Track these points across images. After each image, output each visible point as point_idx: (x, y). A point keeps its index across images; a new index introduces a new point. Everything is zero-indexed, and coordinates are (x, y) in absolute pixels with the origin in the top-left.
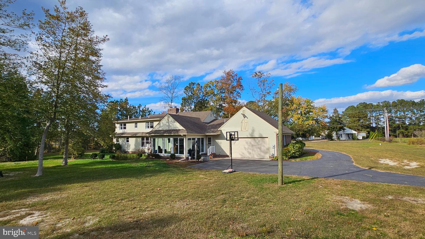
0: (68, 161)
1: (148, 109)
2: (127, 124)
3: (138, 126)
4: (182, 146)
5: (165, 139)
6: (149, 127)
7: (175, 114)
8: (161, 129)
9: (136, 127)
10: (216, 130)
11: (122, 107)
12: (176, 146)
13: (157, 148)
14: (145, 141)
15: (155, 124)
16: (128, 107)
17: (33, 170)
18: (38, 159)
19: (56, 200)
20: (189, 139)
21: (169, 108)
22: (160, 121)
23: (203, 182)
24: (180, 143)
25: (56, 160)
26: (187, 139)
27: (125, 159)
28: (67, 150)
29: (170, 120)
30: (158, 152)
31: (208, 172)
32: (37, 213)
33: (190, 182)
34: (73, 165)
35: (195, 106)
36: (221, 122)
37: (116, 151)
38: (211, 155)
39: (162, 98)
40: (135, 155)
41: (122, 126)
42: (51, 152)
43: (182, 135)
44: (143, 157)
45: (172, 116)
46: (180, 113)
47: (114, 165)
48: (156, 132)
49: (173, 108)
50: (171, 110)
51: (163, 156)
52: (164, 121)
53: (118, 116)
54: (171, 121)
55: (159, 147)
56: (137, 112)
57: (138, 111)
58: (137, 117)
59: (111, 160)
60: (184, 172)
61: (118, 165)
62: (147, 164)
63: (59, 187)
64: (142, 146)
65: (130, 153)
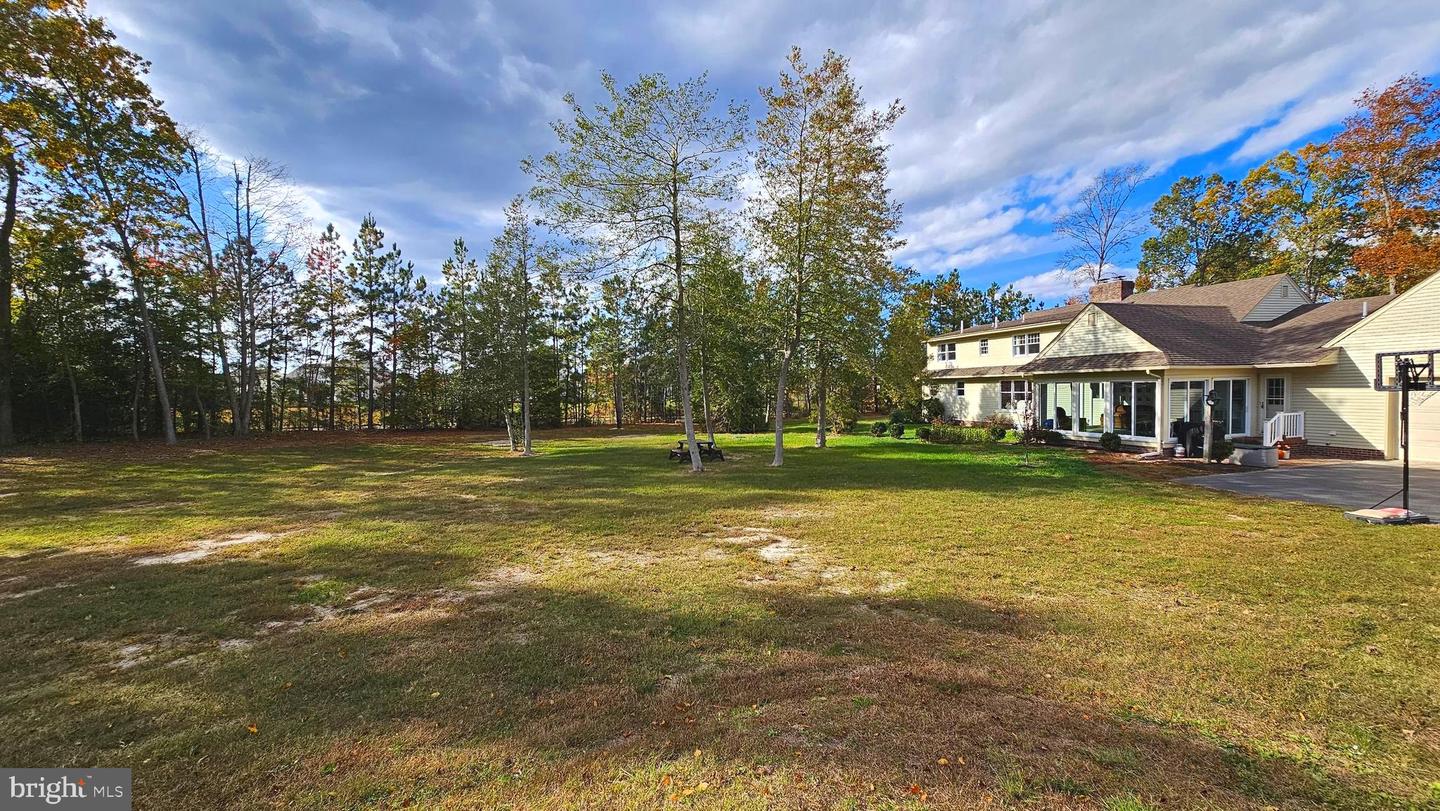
0: (827, 438)
1: (1019, 295)
2: (957, 345)
3: (989, 350)
4: (1147, 410)
5: (1081, 385)
6: (1026, 349)
7: (1118, 300)
8: (1065, 354)
9: (984, 350)
10: (1312, 347)
11: (942, 297)
12: (1120, 409)
13: (1051, 414)
14: (1013, 392)
15: (1045, 339)
16: (960, 295)
17: (765, 453)
18: (774, 431)
19: (816, 522)
20: (1176, 386)
21: (1093, 284)
22: (1062, 328)
23: (1244, 539)
24: (1138, 399)
25: (803, 436)
26: (1168, 385)
27: (958, 441)
28: (823, 411)
29: (1100, 324)
30: (1055, 426)
31: (1266, 505)
32: (786, 542)
33: (1188, 533)
34: (837, 447)
35: (1202, 267)
36: (1344, 314)
37: (930, 419)
38: (1282, 445)
39: (1067, 254)
40: (983, 432)
41: (943, 350)
42: (794, 418)
43: (1148, 372)
44: (1010, 438)
45: (1108, 308)
46: (1137, 298)
47: (930, 456)
48: (1050, 363)
49: (1111, 281)
50: (1100, 289)
51: (1073, 438)
52: (1079, 329)
53: (933, 323)
54: (1105, 327)
55: (1060, 412)
56: (984, 309)
57: (989, 306)
58: (987, 322)
59: (920, 441)
60: (1157, 494)
61: (939, 457)
62: (1024, 460)
63: (815, 493)
64: (1004, 406)
65: (969, 425)
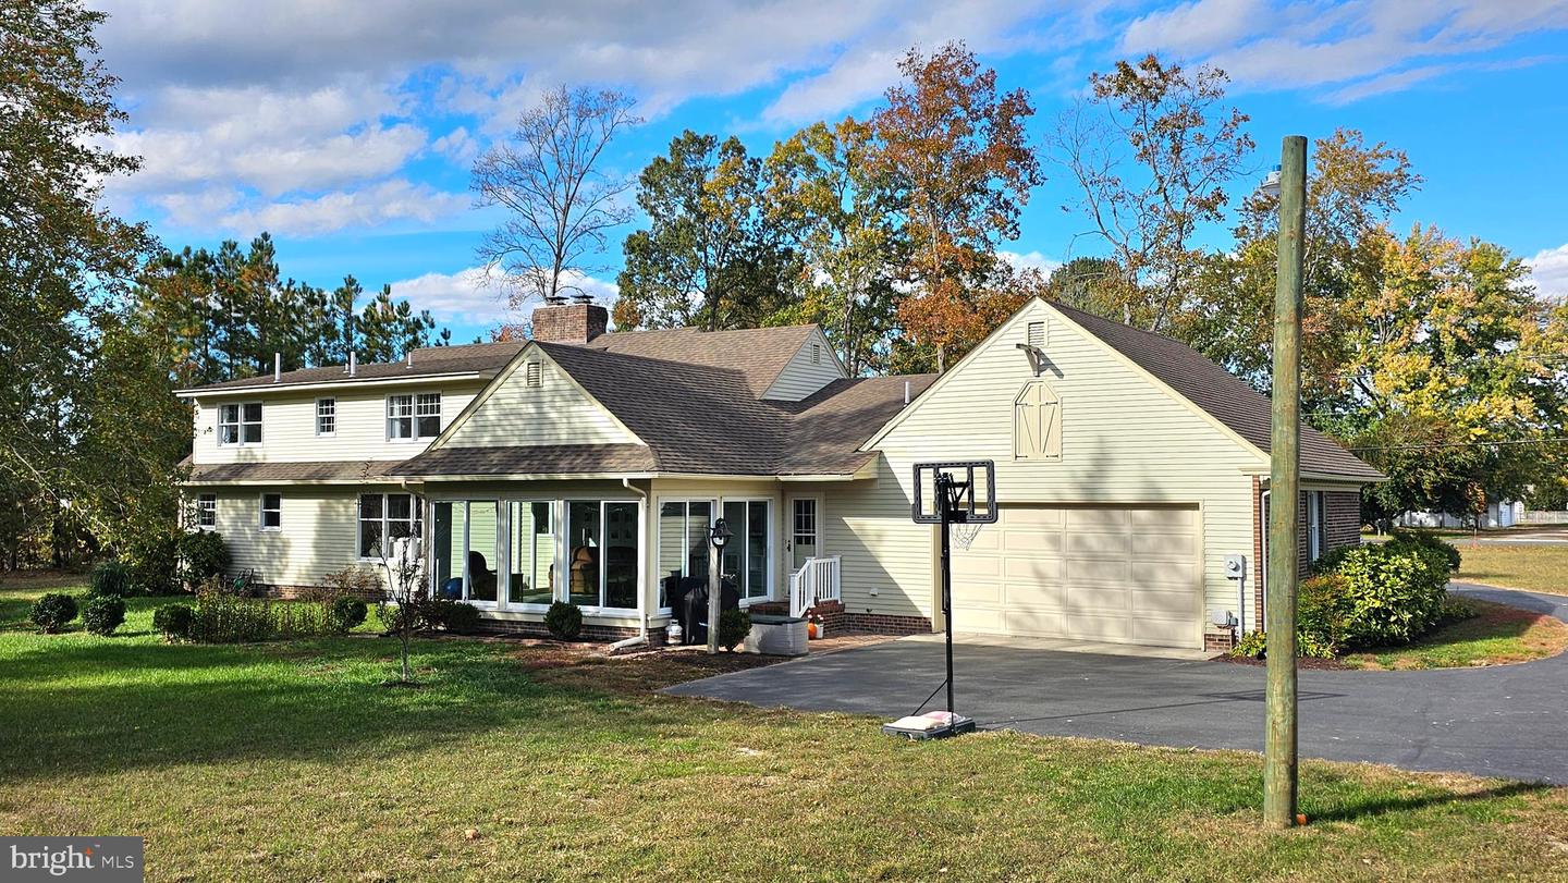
1: (404, 309)
2: (267, 410)
3: (337, 424)
4: (624, 556)
5: (516, 505)
6: (413, 427)
7: (580, 341)
8: (485, 441)
9: (326, 424)
10: (846, 449)
11: (235, 296)
12: (583, 556)
13: (459, 568)
14: (385, 519)
15: (451, 406)
16: (275, 293)
20: (673, 510)
21: (543, 305)
22: (481, 386)
23: (755, 792)
24: (611, 535)
26: (657, 511)
27: (257, 636)
29: (547, 385)
30: (465, 593)
31: (791, 724)
33: (677, 793)
35: (713, 295)
36: (884, 398)
37: (195, 584)
38: (812, 615)
39: (497, 237)
40: (317, 610)
41: (233, 418)
43: (625, 484)
44: (373, 624)
45: (561, 355)
46: (613, 339)
47: (184, 676)
48: (459, 458)
49: (570, 302)
50: (552, 316)
51: (498, 617)
52: (509, 390)
53: (212, 352)
54: (556, 391)
55: (476, 561)
56: (329, 331)
57: (340, 326)
58: (334, 363)
59: (162, 639)
60: (632, 721)
61: (210, 675)
62: (399, 670)
64: (365, 552)
65: (289, 595)
